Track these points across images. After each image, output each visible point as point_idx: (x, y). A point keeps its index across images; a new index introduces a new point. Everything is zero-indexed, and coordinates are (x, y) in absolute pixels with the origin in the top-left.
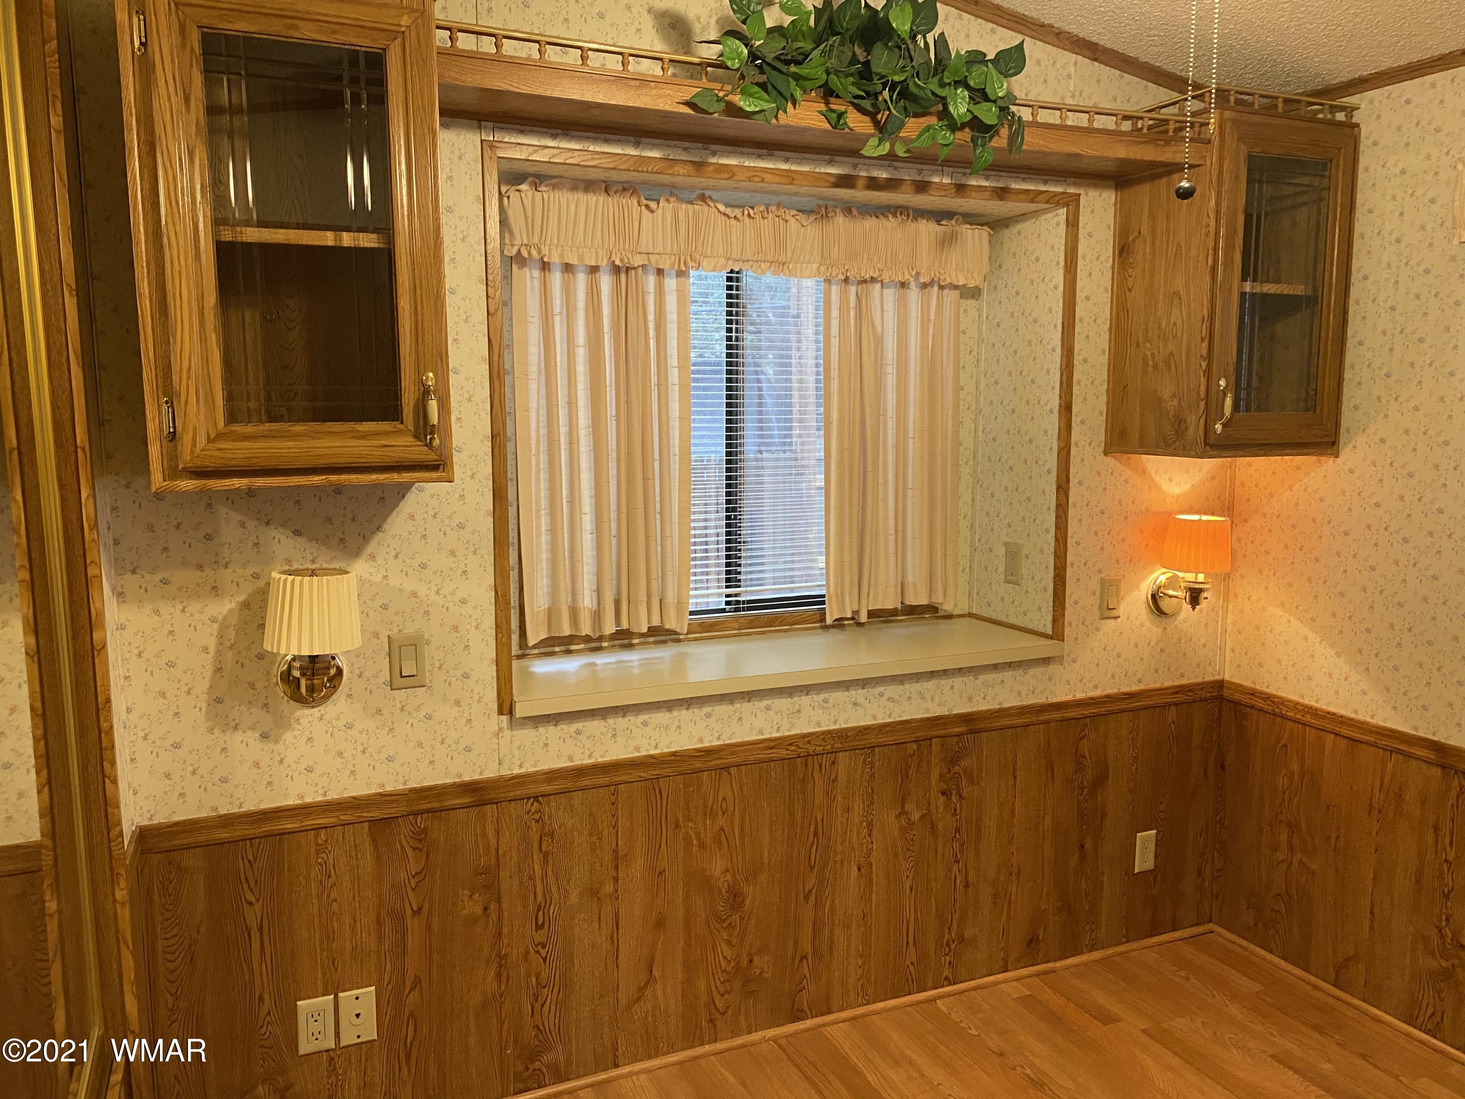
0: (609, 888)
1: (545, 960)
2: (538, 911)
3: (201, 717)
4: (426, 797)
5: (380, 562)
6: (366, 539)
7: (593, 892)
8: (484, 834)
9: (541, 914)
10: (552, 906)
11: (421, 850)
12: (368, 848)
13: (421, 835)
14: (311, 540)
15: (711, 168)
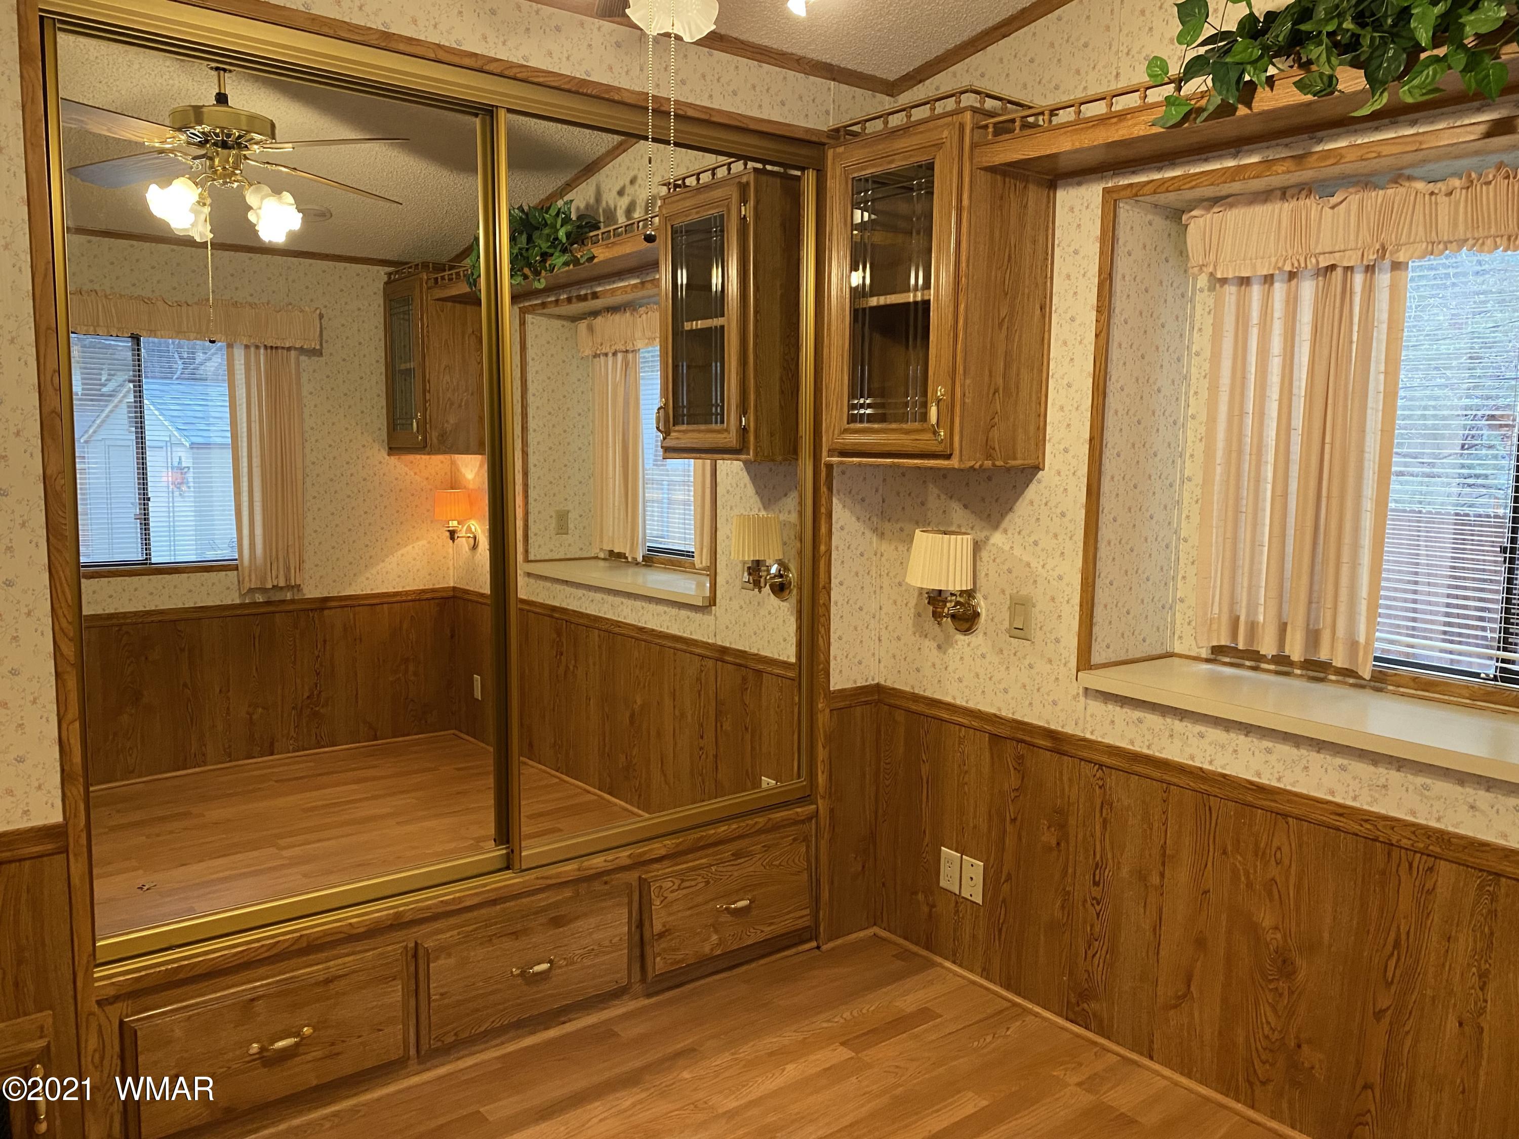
0: (1155, 880)
1: (1098, 915)
2: (1096, 868)
3: (911, 622)
4: (1023, 730)
5: (1010, 535)
6: (1003, 516)
7: (1141, 876)
8: (1061, 780)
9: (1098, 871)
10: (1107, 870)
11: (1019, 771)
12: (987, 754)
13: (1020, 759)
14: (973, 512)
15: (1315, 157)
